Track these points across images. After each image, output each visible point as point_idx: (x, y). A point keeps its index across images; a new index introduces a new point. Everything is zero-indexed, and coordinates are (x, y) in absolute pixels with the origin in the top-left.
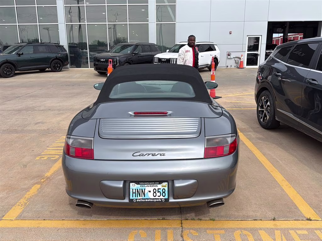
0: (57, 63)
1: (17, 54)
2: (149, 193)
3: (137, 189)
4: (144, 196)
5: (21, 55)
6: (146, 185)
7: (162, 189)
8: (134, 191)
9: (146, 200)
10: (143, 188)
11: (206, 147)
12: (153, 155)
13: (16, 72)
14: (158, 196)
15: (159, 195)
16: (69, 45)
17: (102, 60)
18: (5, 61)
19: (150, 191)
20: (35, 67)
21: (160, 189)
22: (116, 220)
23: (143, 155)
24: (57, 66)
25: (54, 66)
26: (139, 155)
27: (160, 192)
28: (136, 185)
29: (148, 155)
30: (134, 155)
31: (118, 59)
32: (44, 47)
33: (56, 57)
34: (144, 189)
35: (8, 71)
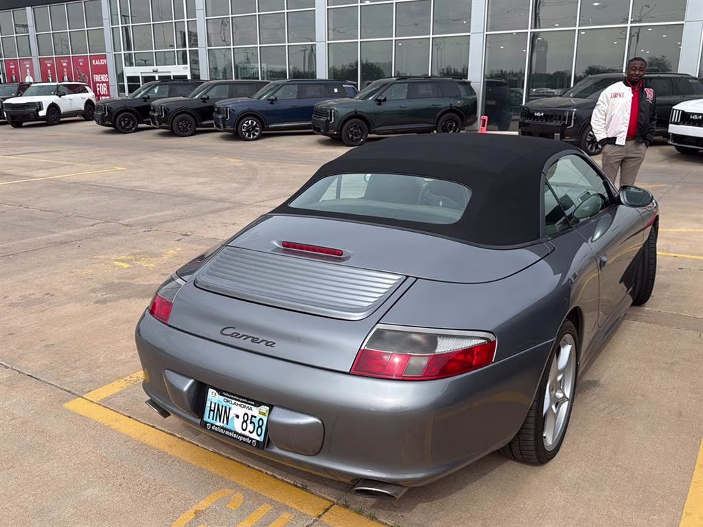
0: (450, 120)
1: (376, 100)
2: (235, 418)
3: (218, 405)
4: (227, 424)
5: (382, 103)
6: (233, 401)
7: (258, 419)
8: (213, 406)
9: (227, 433)
10: (228, 405)
11: (362, 348)
12: (254, 340)
13: (369, 136)
14: (249, 431)
15: (251, 431)
16: (486, 80)
17: (538, 114)
18: (351, 114)
19: (237, 417)
20: (406, 126)
21: (255, 417)
22: (227, 457)
23: (236, 335)
24: (451, 126)
25: (443, 127)
26: (231, 335)
27: (253, 423)
28: (217, 394)
29: (245, 337)
30: (224, 332)
31: (574, 113)
32: (429, 86)
33: (451, 107)
34: (230, 409)
35: (356, 134)
